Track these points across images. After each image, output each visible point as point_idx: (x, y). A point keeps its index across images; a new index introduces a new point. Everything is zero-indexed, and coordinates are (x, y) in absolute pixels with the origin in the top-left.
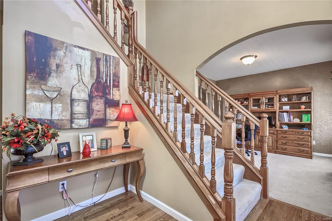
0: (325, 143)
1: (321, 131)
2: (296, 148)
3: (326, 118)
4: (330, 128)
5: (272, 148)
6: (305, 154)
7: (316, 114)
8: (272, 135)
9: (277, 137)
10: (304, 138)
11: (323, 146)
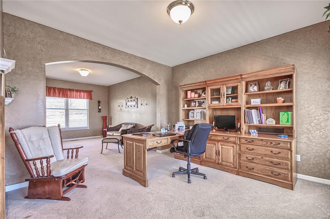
0: (316, 159)
1: (309, 139)
2: (268, 168)
3: (317, 118)
4: (323, 135)
5: (233, 167)
6: (282, 179)
7: (302, 111)
8: (232, 145)
9: (240, 148)
10: (279, 153)
11: (314, 164)
